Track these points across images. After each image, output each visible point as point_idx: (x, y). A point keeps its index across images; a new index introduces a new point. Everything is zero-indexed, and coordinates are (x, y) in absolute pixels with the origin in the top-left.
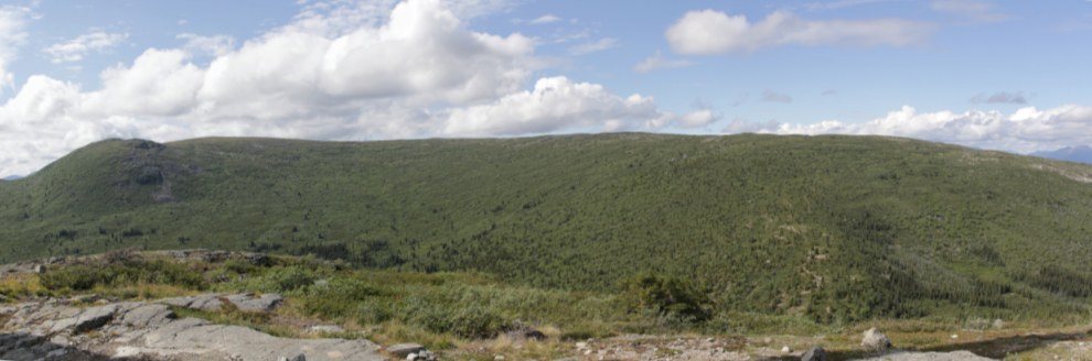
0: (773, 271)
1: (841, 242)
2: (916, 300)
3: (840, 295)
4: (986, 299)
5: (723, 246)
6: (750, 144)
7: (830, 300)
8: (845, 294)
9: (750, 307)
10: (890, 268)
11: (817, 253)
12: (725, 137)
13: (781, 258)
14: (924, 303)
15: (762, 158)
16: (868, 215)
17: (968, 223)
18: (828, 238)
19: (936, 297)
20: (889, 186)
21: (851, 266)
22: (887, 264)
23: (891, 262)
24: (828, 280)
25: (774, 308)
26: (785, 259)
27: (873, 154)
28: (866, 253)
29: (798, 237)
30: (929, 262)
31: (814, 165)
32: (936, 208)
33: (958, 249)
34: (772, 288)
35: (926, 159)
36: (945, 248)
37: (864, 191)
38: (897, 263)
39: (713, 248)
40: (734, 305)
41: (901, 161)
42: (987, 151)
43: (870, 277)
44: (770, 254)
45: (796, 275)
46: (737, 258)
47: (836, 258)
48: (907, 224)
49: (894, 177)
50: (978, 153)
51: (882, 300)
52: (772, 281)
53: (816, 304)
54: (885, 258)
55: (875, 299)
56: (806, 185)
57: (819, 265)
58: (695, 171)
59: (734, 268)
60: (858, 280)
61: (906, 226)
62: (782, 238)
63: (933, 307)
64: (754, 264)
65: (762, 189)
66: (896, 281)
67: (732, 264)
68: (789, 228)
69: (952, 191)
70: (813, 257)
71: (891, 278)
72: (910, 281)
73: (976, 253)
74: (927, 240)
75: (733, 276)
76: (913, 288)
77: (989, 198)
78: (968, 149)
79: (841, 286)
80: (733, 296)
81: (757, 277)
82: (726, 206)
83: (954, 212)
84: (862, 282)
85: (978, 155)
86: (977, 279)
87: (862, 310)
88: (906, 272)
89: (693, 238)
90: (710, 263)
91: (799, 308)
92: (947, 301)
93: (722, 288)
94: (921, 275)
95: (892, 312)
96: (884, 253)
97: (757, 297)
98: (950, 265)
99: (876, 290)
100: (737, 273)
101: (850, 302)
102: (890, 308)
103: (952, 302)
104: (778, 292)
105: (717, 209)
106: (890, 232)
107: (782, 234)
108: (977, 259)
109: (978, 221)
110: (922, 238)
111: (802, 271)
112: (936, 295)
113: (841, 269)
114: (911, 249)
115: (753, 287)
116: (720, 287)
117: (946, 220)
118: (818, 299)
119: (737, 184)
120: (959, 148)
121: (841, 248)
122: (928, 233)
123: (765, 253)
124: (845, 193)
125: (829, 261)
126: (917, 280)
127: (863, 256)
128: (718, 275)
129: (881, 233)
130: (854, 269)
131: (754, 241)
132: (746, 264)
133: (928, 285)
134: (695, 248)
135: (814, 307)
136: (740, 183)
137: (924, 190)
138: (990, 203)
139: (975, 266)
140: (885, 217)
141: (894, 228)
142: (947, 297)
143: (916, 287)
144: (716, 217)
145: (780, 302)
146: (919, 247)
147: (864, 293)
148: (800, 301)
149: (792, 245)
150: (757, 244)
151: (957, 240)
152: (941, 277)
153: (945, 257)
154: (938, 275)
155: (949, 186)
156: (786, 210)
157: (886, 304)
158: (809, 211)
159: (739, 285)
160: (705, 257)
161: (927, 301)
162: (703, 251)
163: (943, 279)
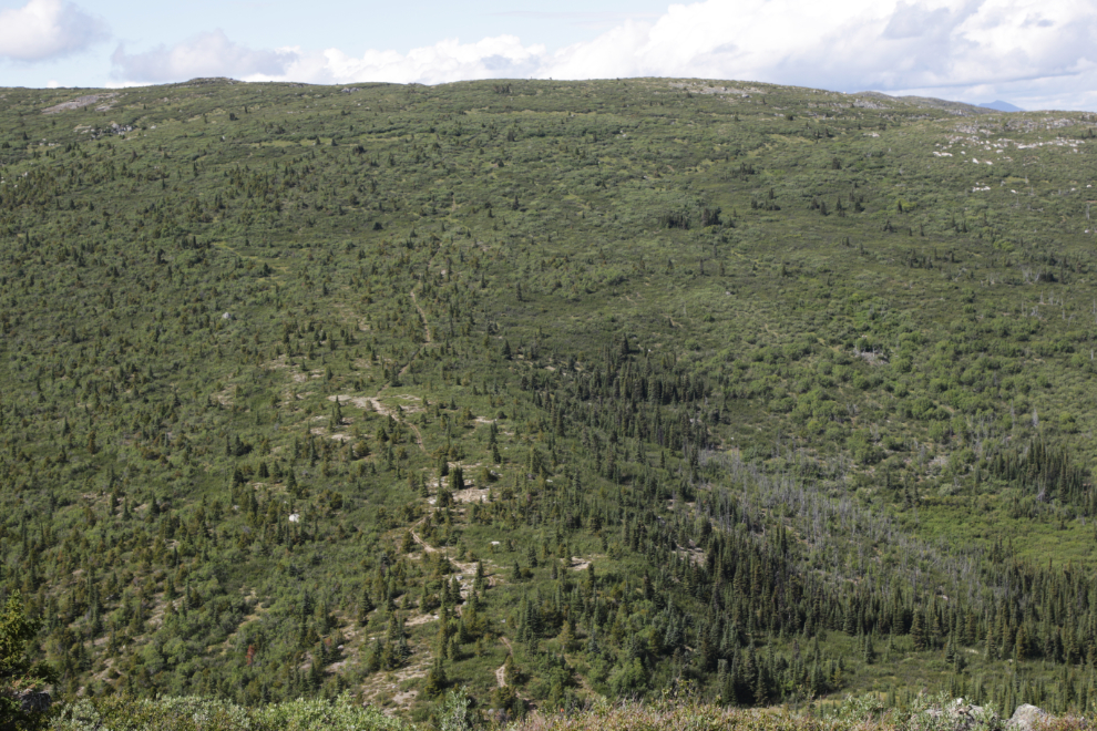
0: (312, 549)
1: (539, 443)
2: (800, 638)
3: (540, 624)
4: (1044, 631)
5: (134, 471)
6: (218, 119)
7: (506, 643)
8: (558, 620)
9: (234, 679)
10: (707, 529)
11: (459, 484)
12: (130, 95)
13: (337, 505)
14: (826, 647)
15: (259, 167)
16: (628, 350)
17: (973, 366)
18: (495, 430)
19: (868, 626)
20: (695, 250)
21: (576, 524)
22: (695, 514)
23: (712, 507)
24: (499, 573)
25: (318, 678)
26: (350, 508)
27: (638, 145)
28: (624, 480)
29: (392, 433)
30: (839, 506)
31: (441, 187)
32: (860, 320)
33: (941, 461)
34: (309, 611)
35: (821, 154)
36: (893, 459)
37: (614, 271)
38: (731, 510)
39: (101, 481)
40: (177, 678)
41: (736, 165)
42: (1036, 115)
43: (639, 561)
44: (301, 493)
45: (387, 561)
46: (187, 511)
47: (522, 497)
48: (759, 377)
49: (713, 220)
50: (1005, 124)
51: (682, 640)
52: (310, 585)
53: (460, 657)
54: (687, 496)
55: (659, 636)
56: (415, 257)
57: (467, 525)
58: (26, 214)
59: (176, 545)
60: (601, 572)
61: (755, 386)
62: (338, 437)
63: (857, 662)
64: (246, 529)
65: (267, 271)
66: (728, 574)
67: (171, 534)
68: (361, 402)
69: (916, 261)
70: (445, 498)
71: (711, 560)
72: (778, 569)
73: (1005, 470)
74: (831, 430)
75: (174, 574)
76: (788, 595)
77: (1050, 278)
78: (971, 111)
79: (544, 589)
80: (175, 645)
81: (259, 573)
82: (142, 335)
83: (925, 333)
84: (611, 579)
85: (1007, 131)
86: (1009, 563)
87: (616, 674)
88: (760, 539)
89: (27, 448)
90: (92, 534)
91: (402, 675)
92: (907, 640)
93: (137, 620)
94: (813, 551)
95: (719, 682)
96: (685, 476)
97: (257, 643)
98: (915, 515)
99: (661, 605)
100: (187, 564)
101: (574, 648)
102: (711, 666)
103: (924, 643)
104: (332, 623)
105: (110, 344)
106: (703, 404)
107: (338, 422)
108: (1009, 492)
109: (1009, 363)
110: (811, 423)
111: (410, 546)
112: (868, 621)
113: (540, 534)
114: (778, 461)
115: (245, 609)
116: (129, 613)
117: (897, 360)
118: (467, 638)
119: (178, 257)
120: (939, 112)
121: (539, 465)
122: (836, 407)
123: (281, 489)
124: (550, 277)
125: (499, 508)
126: (801, 567)
127: (615, 489)
128: (121, 573)
129: (673, 411)
130: (584, 537)
131: (245, 450)
132: (219, 531)
133: (835, 582)
134: (36, 486)
135: (452, 670)
136: (191, 254)
137: (817, 260)
138: (1052, 298)
139: (1004, 520)
140: (684, 357)
141: (719, 391)
142: (906, 627)
143: (798, 592)
144: (109, 372)
145: (337, 656)
146: (804, 457)
147: (620, 615)
148: (406, 651)
149: (373, 459)
150: (253, 460)
151: (935, 426)
152: (882, 555)
153: (895, 486)
154: (870, 551)
155: (902, 242)
156: (350, 342)
157: (698, 653)
158: (430, 344)
159: (196, 603)
160: (73, 512)
161: (839, 639)
162: (63, 492)
163: (892, 563)
